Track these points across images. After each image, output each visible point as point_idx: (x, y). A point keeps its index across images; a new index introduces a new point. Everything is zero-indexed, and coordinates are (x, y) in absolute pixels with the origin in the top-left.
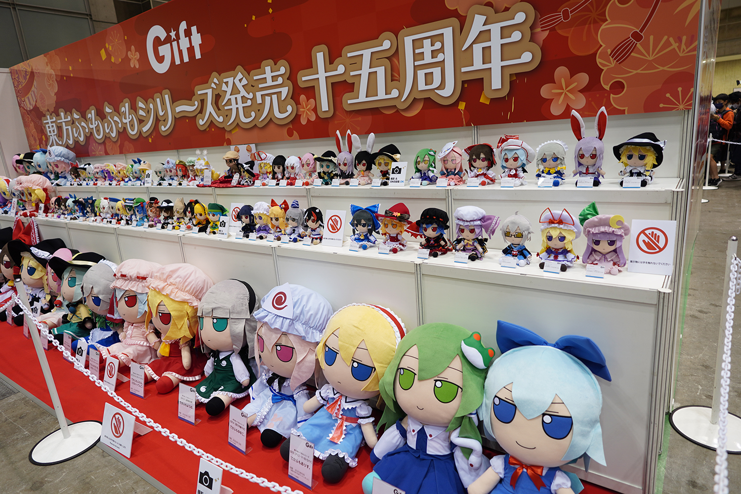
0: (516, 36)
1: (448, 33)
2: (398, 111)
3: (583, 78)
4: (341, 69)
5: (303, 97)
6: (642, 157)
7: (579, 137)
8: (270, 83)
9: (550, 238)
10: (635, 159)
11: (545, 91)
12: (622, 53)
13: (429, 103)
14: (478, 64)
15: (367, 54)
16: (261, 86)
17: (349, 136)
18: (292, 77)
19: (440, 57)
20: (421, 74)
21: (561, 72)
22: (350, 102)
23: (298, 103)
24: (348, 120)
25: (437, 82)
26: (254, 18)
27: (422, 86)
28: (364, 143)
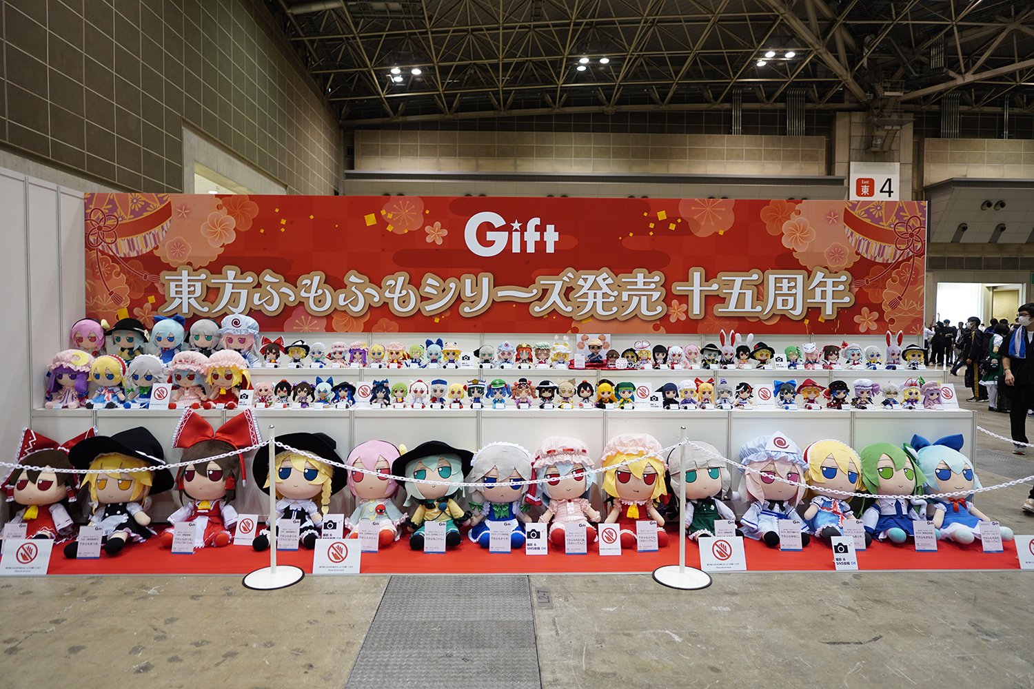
0: (841, 287)
1: (800, 278)
2: (760, 320)
3: (876, 315)
4: (715, 287)
5: (675, 302)
6: (919, 356)
7: (889, 346)
8: (640, 285)
9: (911, 394)
10: (916, 356)
11: (857, 319)
12: (894, 305)
13: (784, 318)
14: (818, 299)
15: (739, 281)
16: (628, 287)
17: (733, 335)
18: (666, 285)
19: (794, 291)
20: (780, 299)
21: (865, 310)
22: (720, 310)
23: (669, 305)
24: (717, 323)
25: (790, 305)
26: (631, 235)
27: (779, 306)
28: (744, 340)
